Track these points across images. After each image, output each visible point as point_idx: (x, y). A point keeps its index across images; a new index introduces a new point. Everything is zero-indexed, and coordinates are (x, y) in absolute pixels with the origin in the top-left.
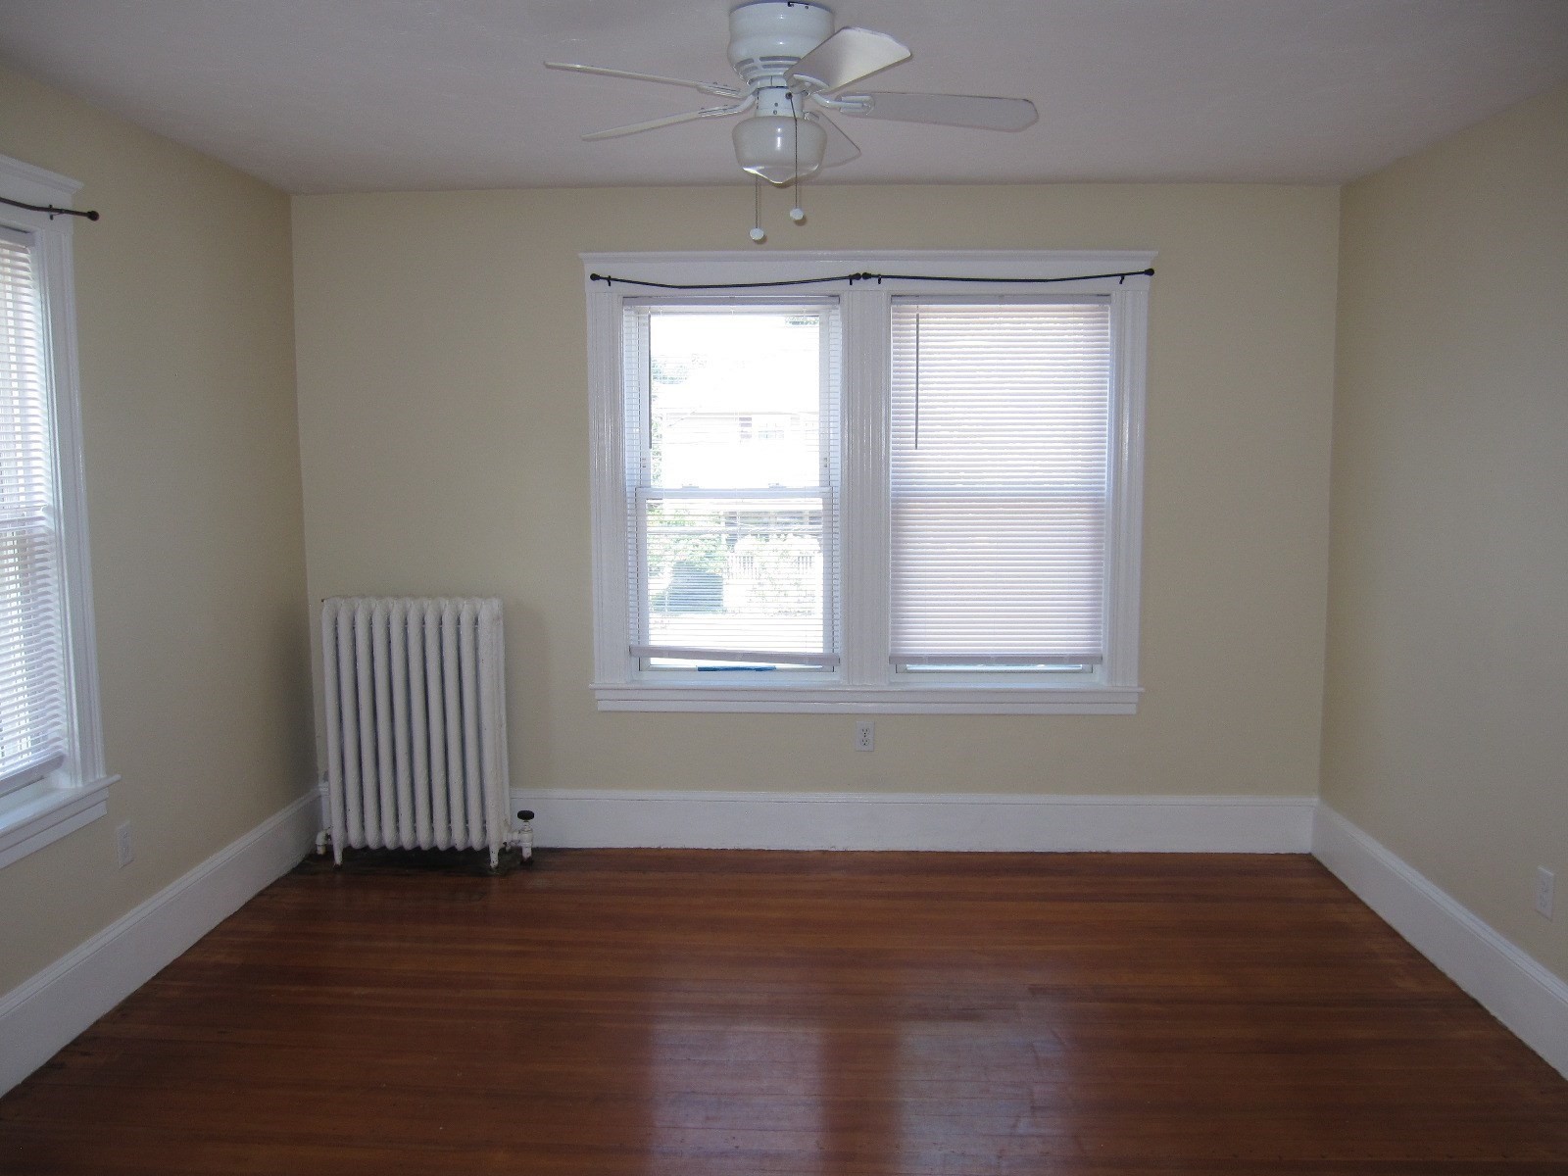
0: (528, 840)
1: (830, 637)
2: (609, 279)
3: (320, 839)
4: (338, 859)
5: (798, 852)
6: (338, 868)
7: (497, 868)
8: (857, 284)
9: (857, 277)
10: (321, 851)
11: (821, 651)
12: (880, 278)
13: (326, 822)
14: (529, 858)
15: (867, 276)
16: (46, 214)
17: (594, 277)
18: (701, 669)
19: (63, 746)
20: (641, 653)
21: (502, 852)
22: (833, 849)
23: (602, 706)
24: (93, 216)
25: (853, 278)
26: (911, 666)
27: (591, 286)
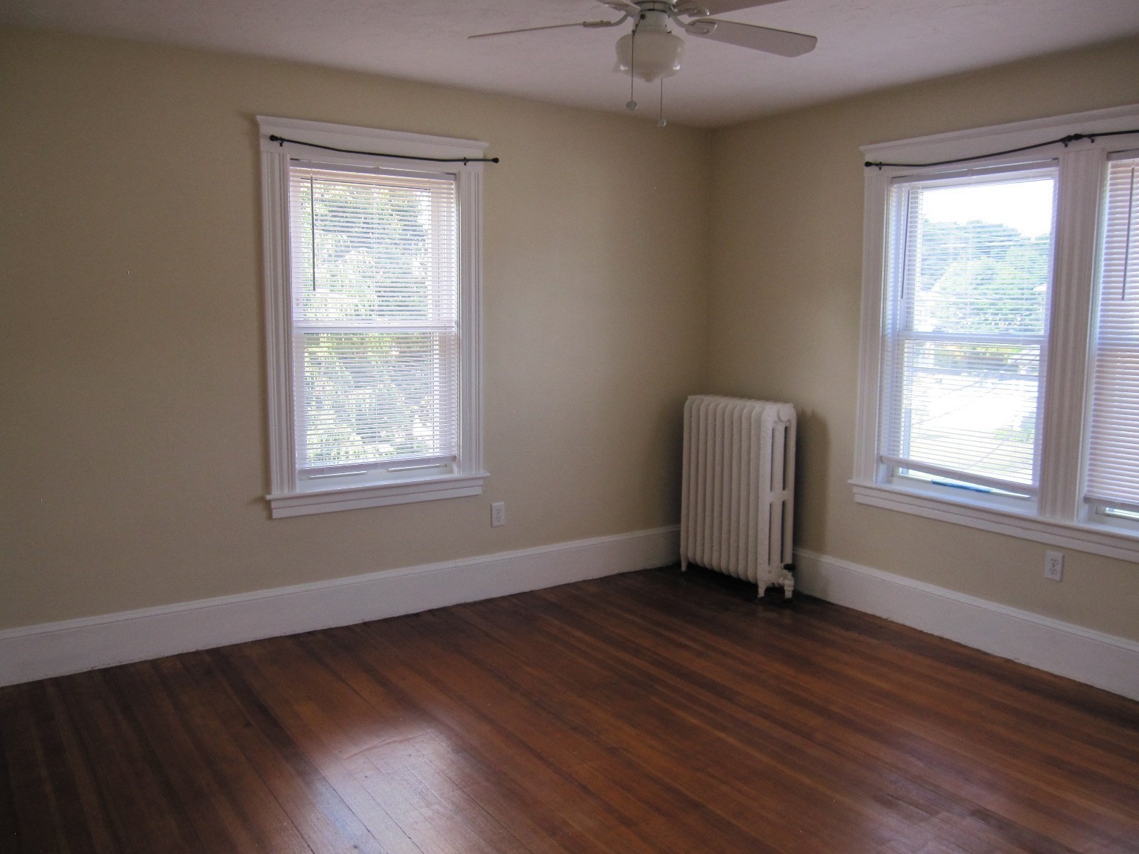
0: (791, 586)
2: (880, 164)
4: (684, 568)
5: (985, 654)
7: (763, 598)
8: (1072, 145)
9: (1070, 138)
11: (1030, 483)
12: (1092, 137)
14: (788, 599)
15: (1077, 137)
16: (462, 163)
17: (868, 164)
18: (935, 483)
19: (455, 452)
20: (894, 464)
21: (769, 590)
22: (1017, 661)
23: (859, 499)
24: (496, 160)
25: (1067, 140)
26: (1108, 510)
27: (867, 170)
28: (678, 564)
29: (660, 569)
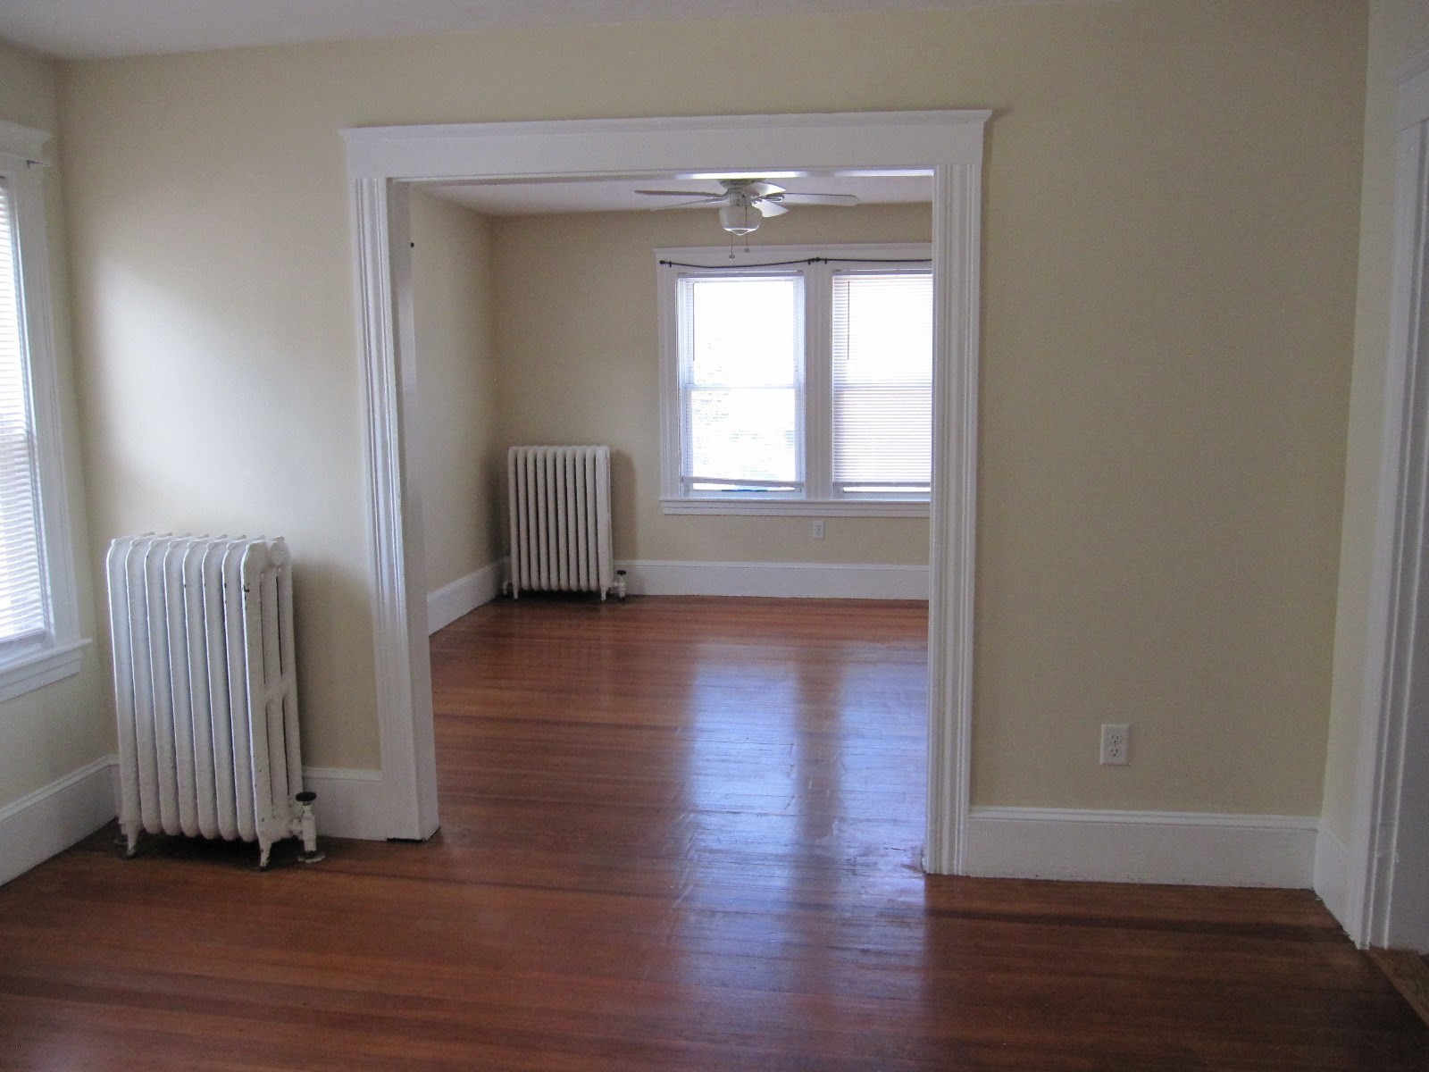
0: (622, 587)
1: (799, 473)
2: (670, 264)
3: (505, 586)
4: (516, 596)
6: (516, 600)
7: (604, 600)
8: (813, 264)
9: (813, 260)
10: (505, 592)
11: (794, 480)
12: (826, 260)
13: (510, 578)
14: (623, 598)
15: (818, 260)
17: (662, 262)
20: (688, 481)
21: (608, 594)
23: (665, 511)
25: (810, 261)
26: (846, 489)
27: (660, 268)
28: (510, 594)
29: (485, 605)
